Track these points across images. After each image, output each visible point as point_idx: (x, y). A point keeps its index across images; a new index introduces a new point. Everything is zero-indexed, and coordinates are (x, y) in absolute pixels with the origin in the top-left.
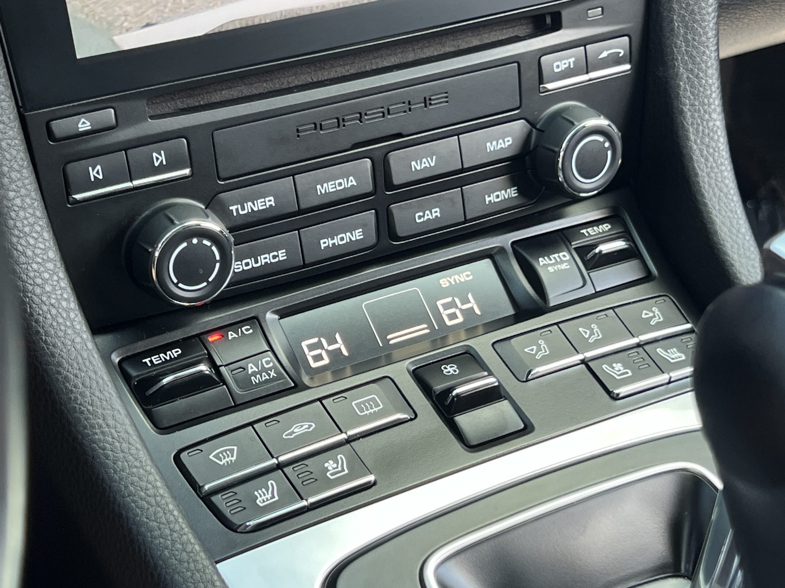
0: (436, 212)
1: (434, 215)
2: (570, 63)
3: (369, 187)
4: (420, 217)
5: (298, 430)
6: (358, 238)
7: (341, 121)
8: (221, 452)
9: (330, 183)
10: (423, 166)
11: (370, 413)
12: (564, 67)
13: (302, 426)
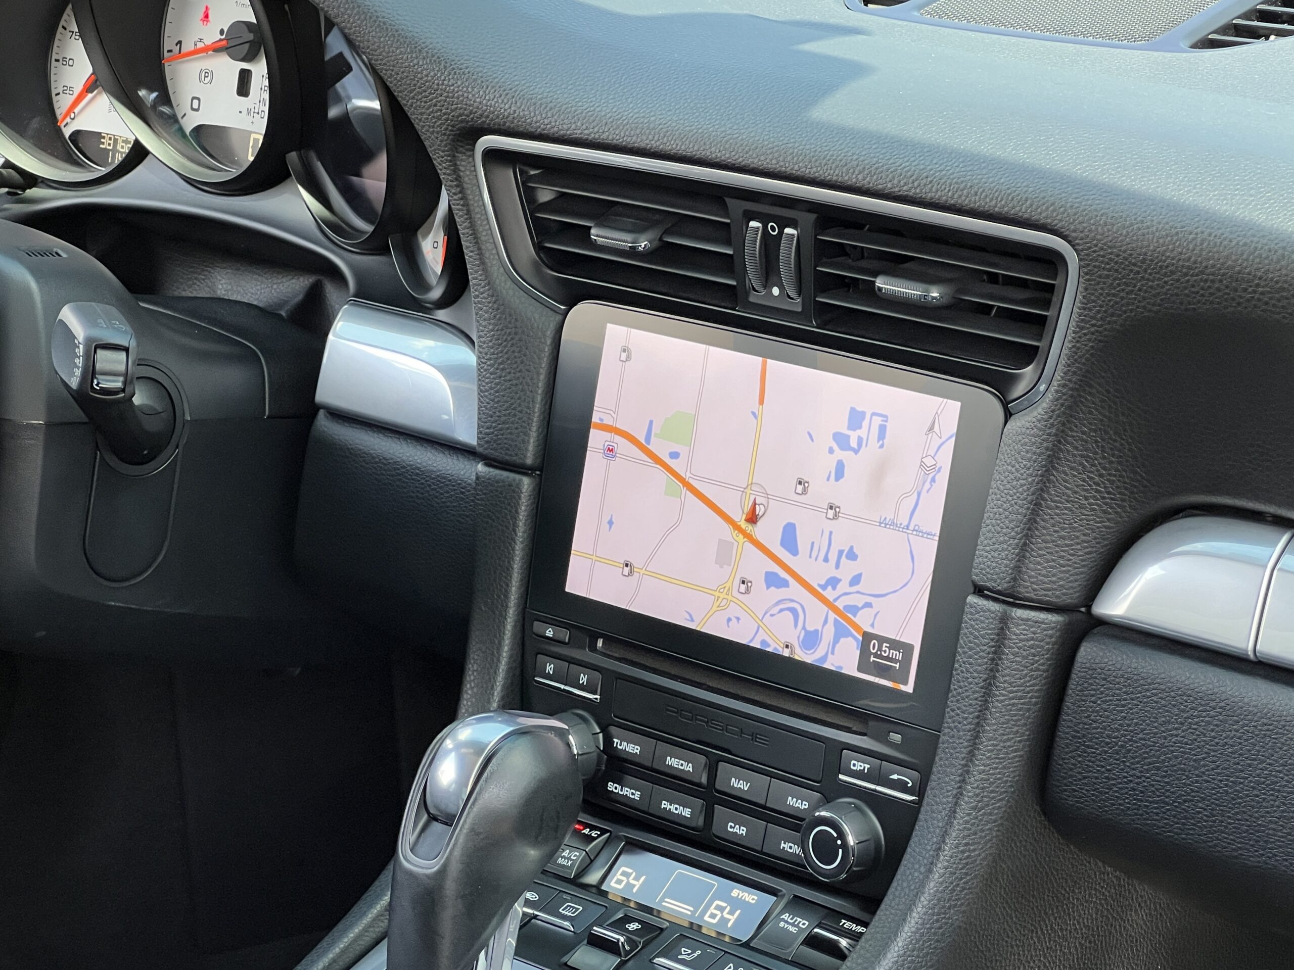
0: (743, 831)
1: (741, 832)
2: (864, 768)
4: (731, 827)
10: (739, 786)
12: (859, 768)
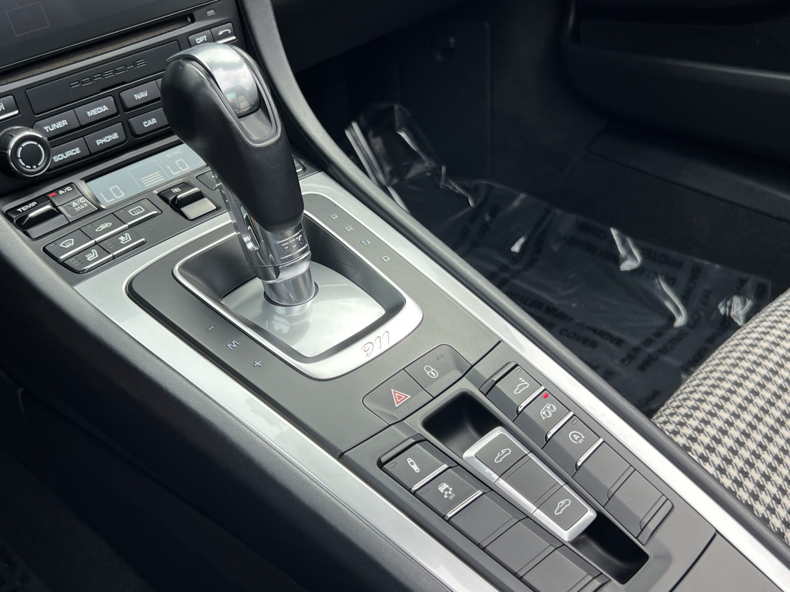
3: (115, 111)
5: (103, 227)
6: (116, 138)
7: (92, 79)
8: (66, 242)
9: (94, 110)
11: (139, 214)
13: (105, 225)
